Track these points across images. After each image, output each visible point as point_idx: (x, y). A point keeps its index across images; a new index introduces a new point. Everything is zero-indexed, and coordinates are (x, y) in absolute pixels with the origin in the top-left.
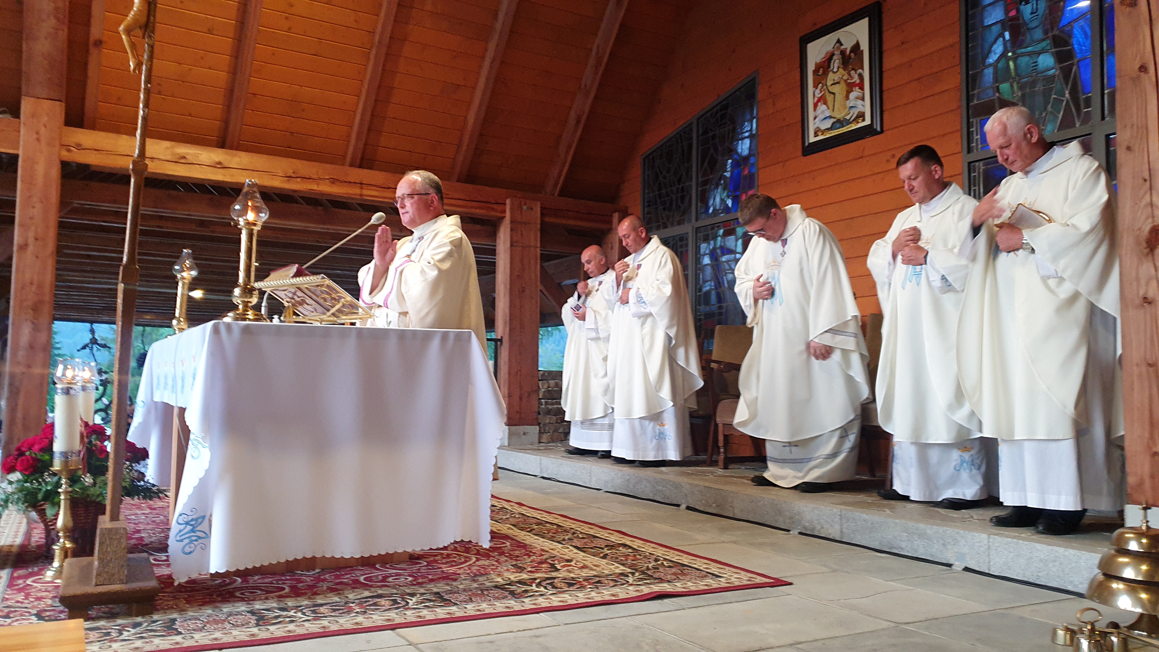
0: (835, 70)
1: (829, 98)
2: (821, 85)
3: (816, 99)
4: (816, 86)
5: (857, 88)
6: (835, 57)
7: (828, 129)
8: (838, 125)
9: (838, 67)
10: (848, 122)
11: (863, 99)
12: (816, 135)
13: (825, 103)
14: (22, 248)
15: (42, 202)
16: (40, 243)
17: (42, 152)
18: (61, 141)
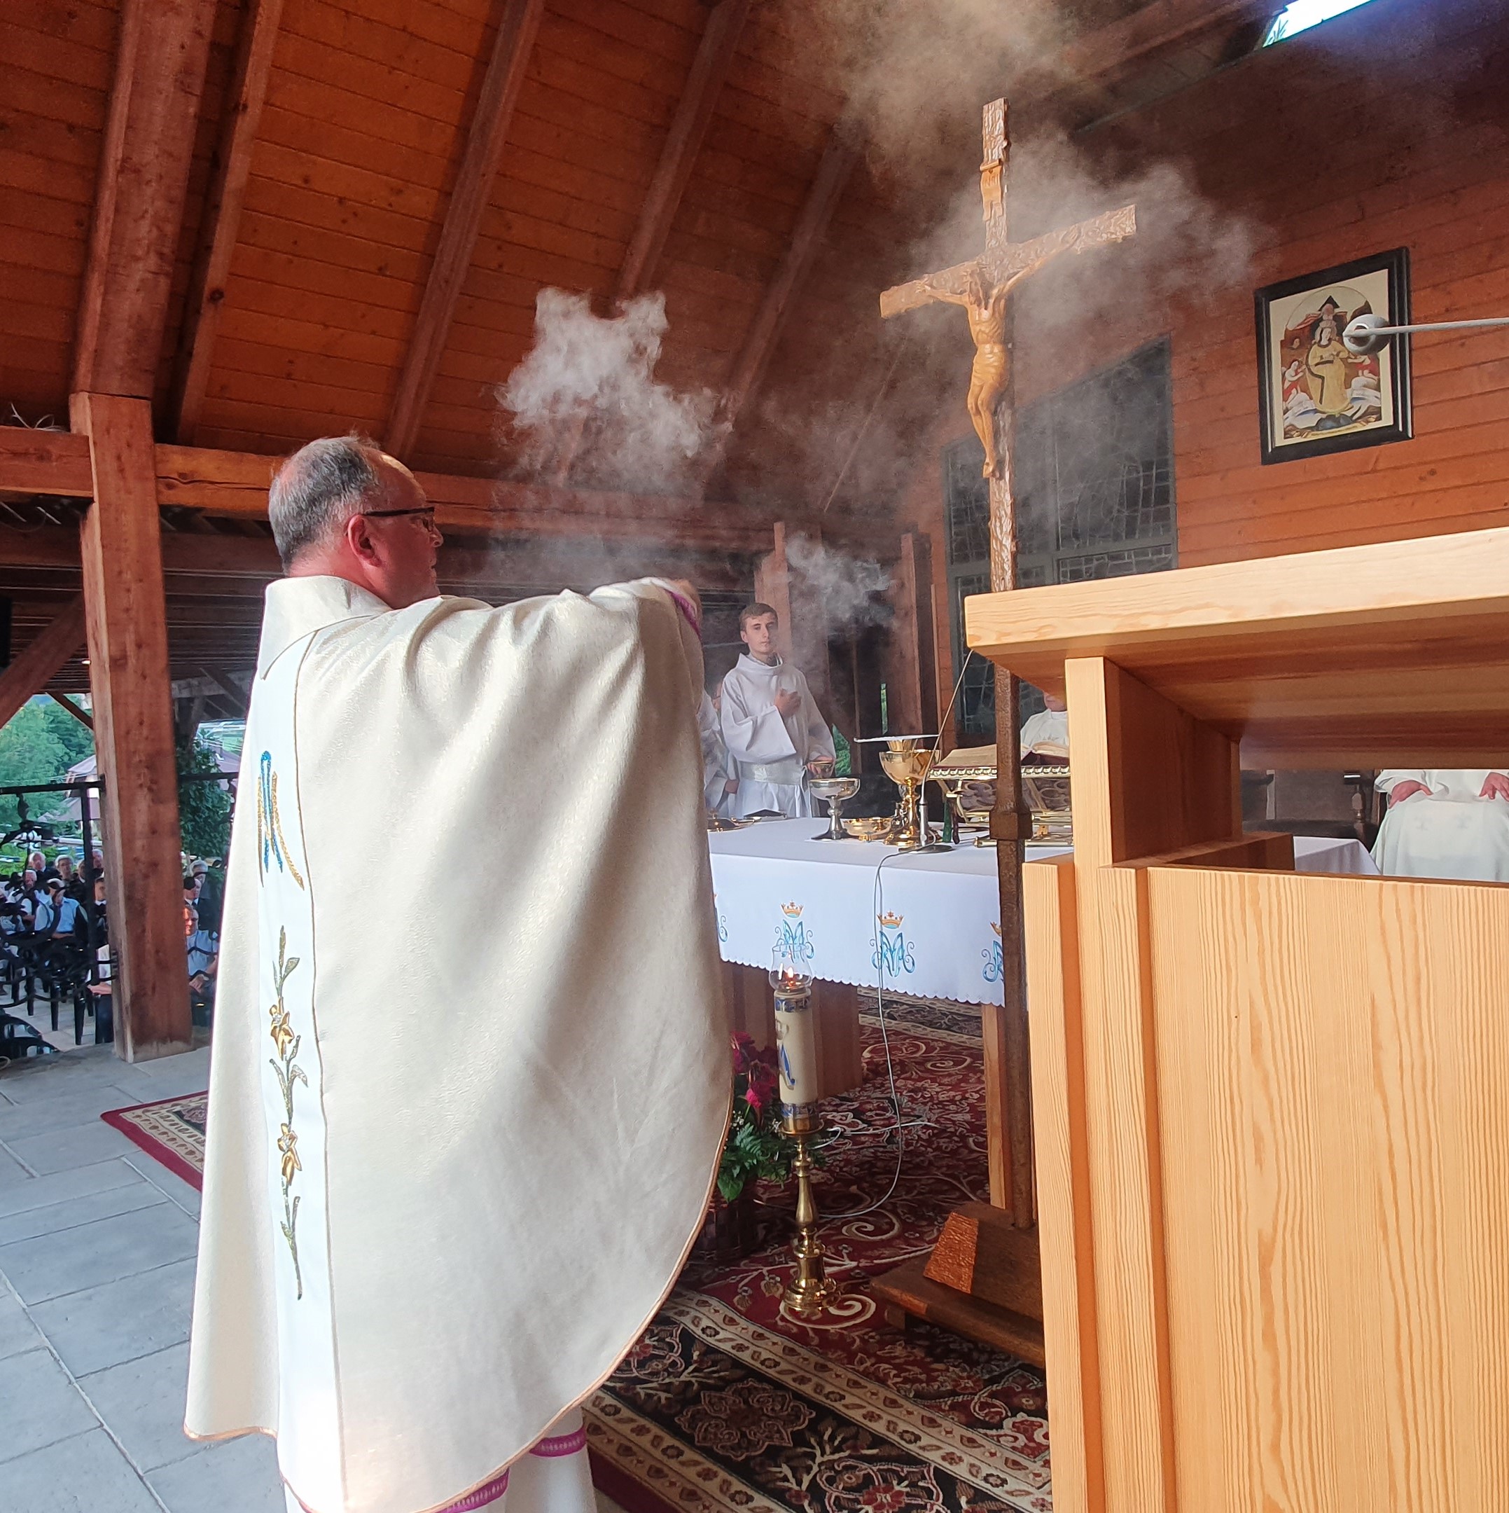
0: (1324, 342)
1: (1314, 384)
2: (1296, 363)
3: (1287, 384)
4: (1286, 364)
5: (1366, 372)
6: (1322, 325)
7: (1311, 428)
8: (1329, 423)
9: (1330, 340)
10: (1350, 420)
11: (1378, 388)
12: (1287, 434)
13: (1305, 390)
14: (117, 663)
15: (141, 581)
16: (145, 652)
17: (129, 492)
18: (155, 470)
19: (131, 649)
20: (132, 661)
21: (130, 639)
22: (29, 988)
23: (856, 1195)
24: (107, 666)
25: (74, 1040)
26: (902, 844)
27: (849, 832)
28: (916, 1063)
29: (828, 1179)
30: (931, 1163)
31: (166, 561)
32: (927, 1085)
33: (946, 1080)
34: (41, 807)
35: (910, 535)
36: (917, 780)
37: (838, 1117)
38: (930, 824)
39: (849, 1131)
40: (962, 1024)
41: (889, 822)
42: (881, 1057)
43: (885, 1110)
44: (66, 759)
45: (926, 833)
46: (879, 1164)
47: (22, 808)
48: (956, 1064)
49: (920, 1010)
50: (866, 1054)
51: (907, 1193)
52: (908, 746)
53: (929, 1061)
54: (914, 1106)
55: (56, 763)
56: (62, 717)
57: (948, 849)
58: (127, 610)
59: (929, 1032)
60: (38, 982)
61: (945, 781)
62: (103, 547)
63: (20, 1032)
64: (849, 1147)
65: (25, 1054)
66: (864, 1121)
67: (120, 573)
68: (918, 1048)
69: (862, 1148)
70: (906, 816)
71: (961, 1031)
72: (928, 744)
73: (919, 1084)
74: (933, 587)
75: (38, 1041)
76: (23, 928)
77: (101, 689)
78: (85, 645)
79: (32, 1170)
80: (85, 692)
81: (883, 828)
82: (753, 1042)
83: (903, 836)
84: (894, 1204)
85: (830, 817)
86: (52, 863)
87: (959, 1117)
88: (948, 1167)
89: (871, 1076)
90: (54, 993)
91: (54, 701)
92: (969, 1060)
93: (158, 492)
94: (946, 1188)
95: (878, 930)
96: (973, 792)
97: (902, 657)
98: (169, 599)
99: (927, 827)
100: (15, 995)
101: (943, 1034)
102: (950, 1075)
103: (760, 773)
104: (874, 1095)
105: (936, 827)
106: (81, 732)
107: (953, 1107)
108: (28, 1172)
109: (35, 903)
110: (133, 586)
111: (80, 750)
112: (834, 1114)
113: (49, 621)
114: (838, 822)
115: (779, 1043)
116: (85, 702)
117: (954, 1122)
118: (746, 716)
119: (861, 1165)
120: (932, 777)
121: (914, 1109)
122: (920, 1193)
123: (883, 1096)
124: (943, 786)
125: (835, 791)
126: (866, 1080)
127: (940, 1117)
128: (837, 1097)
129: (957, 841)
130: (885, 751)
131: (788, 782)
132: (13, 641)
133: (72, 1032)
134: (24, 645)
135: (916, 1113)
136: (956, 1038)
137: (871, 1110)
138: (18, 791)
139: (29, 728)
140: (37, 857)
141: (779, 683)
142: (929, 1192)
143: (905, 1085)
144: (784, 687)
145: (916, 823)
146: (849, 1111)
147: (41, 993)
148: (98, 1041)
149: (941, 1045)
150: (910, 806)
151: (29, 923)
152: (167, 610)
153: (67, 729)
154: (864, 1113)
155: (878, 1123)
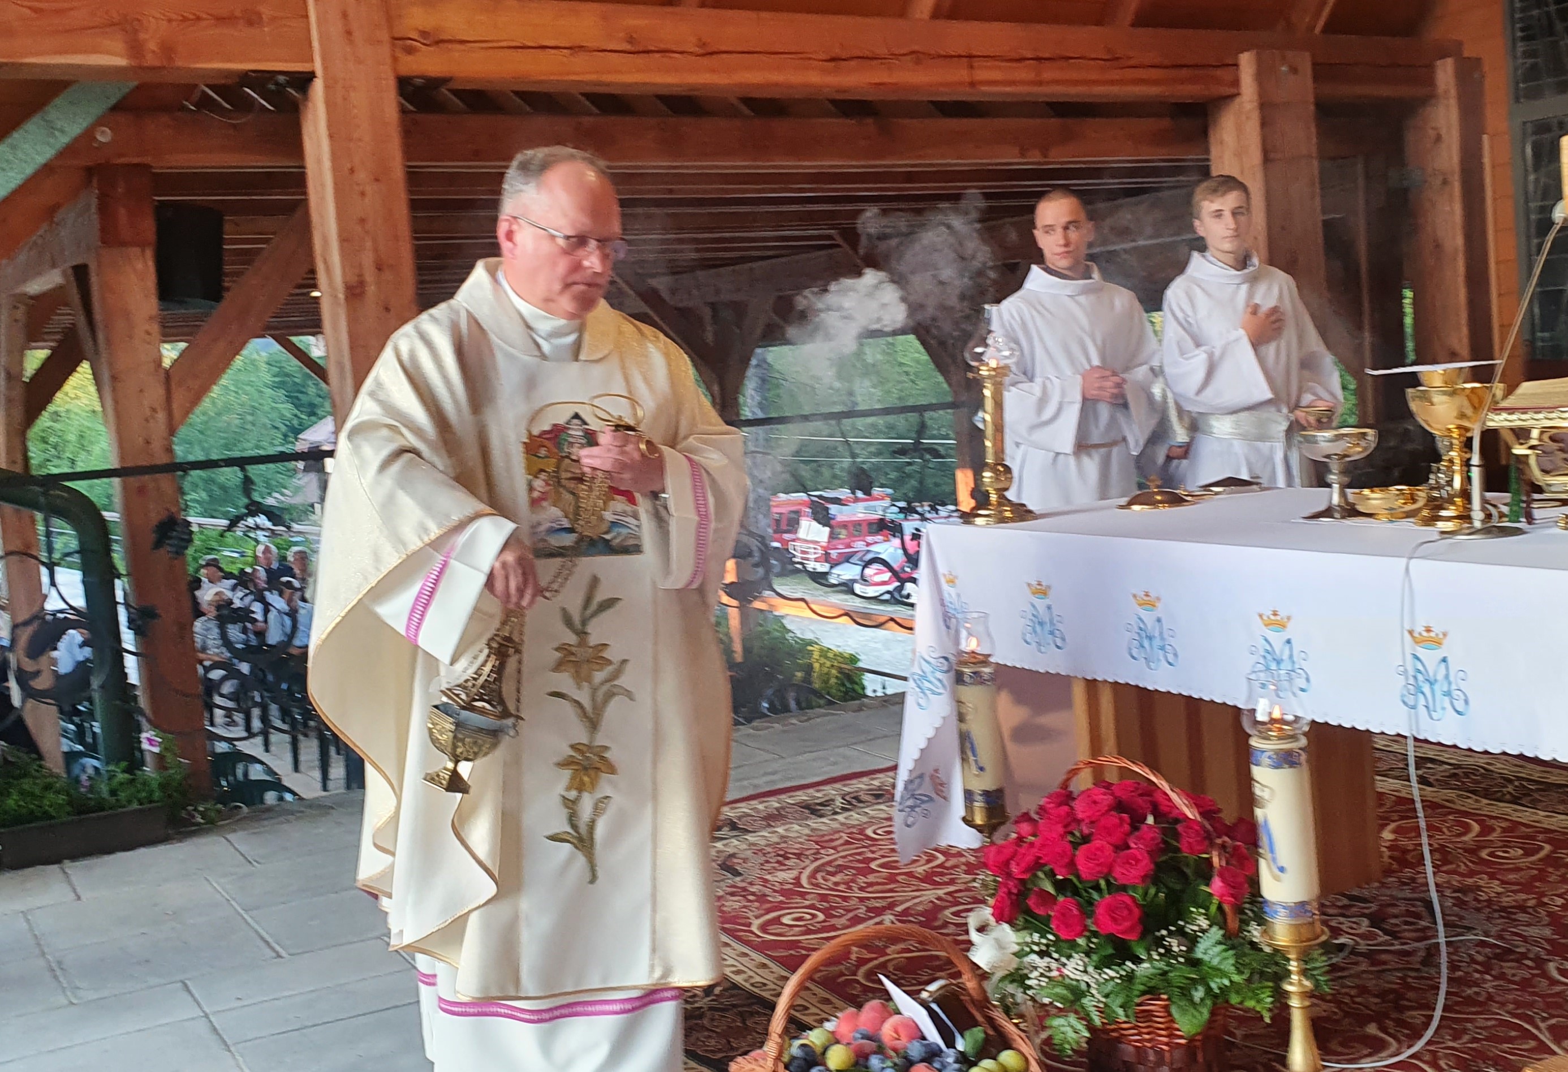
14: (354, 292)
15: (377, 180)
16: (388, 275)
17: (359, 61)
18: (390, 27)
19: (370, 276)
20: (371, 289)
21: (367, 260)
22: (265, 719)
23: (1375, 1038)
24: (341, 296)
25: (319, 785)
26: (1441, 525)
27: (1360, 508)
28: (1466, 850)
29: (1335, 1013)
30: (1490, 998)
31: (408, 151)
32: (1481, 883)
33: (1511, 877)
34: (268, 486)
35: (1449, 62)
36: (1467, 430)
37: (1345, 924)
38: (1489, 495)
39: (1363, 946)
40: (1536, 796)
41: (1422, 494)
42: (1410, 839)
43: (1418, 916)
44: (295, 422)
45: (1483, 509)
46: (1410, 995)
47: (247, 483)
48: (1528, 853)
49: (1469, 772)
50: (1387, 835)
51: (1455, 1039)
52: (1449, 379)
53: (1485, 847)
54: (1463, 913)
55: (284, 428)
56: (289, 369)
57: (1518, 532)
58: (362, 221)
59: (1485, 806)
60: (274, 709)
61: (1512, 430)
62: (331, 136)
63: (256, 773)
64: (1363, 967)
65: (262, 801)
66: (1386, 932)
67: (352, 171)
68: (1467, 829)
69: (1384, 971)
70: (1450, 483)
71: (1534, 804)
72: (1482, 375)
73: (1470, 881)
74: (1485, 137)
75: (278, 786)
76: (254, 641)
77: (335, 328)
78: (313, 271)
79: (278, 948)
80: (313, 334)
81: (1413, 499)
82: (1219, 811)
83: (1444, 513)
84: (1433, 1053)
85: (1329, 486)
86: (284, 558)
87: (1533, 932)
88: (1518, 1004)
89: (1395, 866)
90: (293, 723)
91: (278, 347)
92: (1548, 848)
93: (395, 59)
94: (1513, 1034)
95: (1408, 651)
96: (1555, 446)
97: (1438, 246)
98: (415, 205)
99: (1484, 501)
100: (248, 728)
101: (1505, 808)
102: (1518, 869)
103: (1222, 427)
104: (1400, 895)
105: (1497, 498)
106: (313, 388)
107: (1522, 917)
108: (273, 949)
109: (267, 607)
110: (368, 189)
111: (313, 412)
112: (1342, 919)
113: (266, 241)
114: (1343, 495)
115: (1259, 812)
116: (316, 347)
117: (1525, 939)
118: (1198, 345)
119: (1382, 995)
120: (1491, 424)
121: (1461, 918)
122: (1475, 1040)
123: (1415, 895)
124: (1509, 437)
125: (1339, 448)
126: (1388, 872)
127: (1503, 930)
128: (1344, 895)
129: (1530, 519)
130: (1414, 386)
131: (1263, 438)
132: (227, 268)
133: (317, 774)
134: (239, 274)
135: (1466, 923)
136: (1525, 815)
137: (1396, 917)
138: (241, 463)
139: (250, 383)
140: (267, 550)
141: (1251, 295)
142: (1487, 1039)
143: (1448, 882)
144: (1257, 300)
145: (1466, 495)
146: (1363, 915)
147: (278, 723)
148: (348, 787)
149: (1504, 824)
150: (1457, 468)
151: (261, 634)
152: (414, 220)
153: (295, 384)
154: (1384, 920)
155: (1407, 934)
